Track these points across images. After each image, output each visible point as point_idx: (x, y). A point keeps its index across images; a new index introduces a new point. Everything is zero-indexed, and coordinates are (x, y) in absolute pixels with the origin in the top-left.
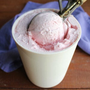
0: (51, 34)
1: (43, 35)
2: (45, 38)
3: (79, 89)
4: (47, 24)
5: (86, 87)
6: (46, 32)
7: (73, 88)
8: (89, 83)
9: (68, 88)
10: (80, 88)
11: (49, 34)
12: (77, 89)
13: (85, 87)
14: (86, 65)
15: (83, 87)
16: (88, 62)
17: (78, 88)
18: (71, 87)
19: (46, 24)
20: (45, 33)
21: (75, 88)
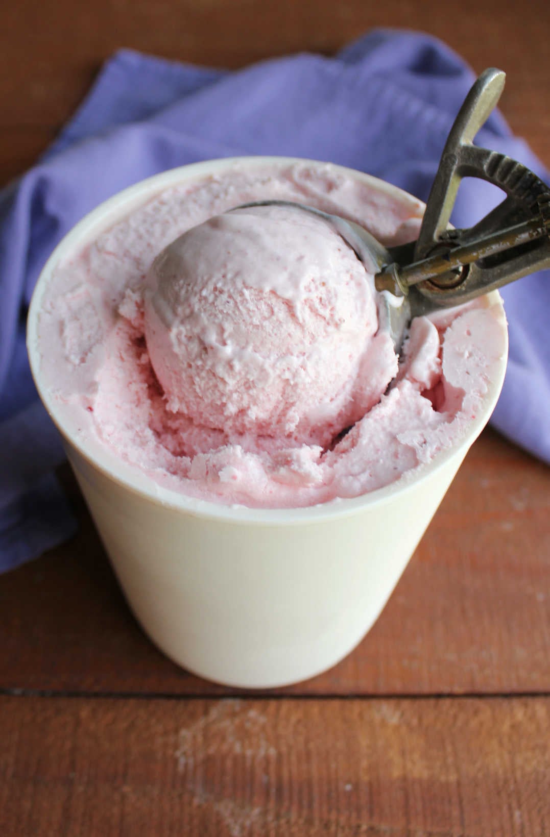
0: (220, 370)
1: (176, 349)
2: (184, 375)
3: (451, 696)
4: (224, 297)
5: (507, 687)
6: (202, 342)
7: (414, 689)
8: (521, 653)
9: (383, 689)
10: (458, 689)
11: (213, 366)
12: (439, 696)
13: (494, 686)
14: (507, 526)
15: (480, 688)
16: (520, 506)
17: (446, 689)
18: (398, 686)
19: (221, 292)
20: (195, 347)
21: (426, 689)
